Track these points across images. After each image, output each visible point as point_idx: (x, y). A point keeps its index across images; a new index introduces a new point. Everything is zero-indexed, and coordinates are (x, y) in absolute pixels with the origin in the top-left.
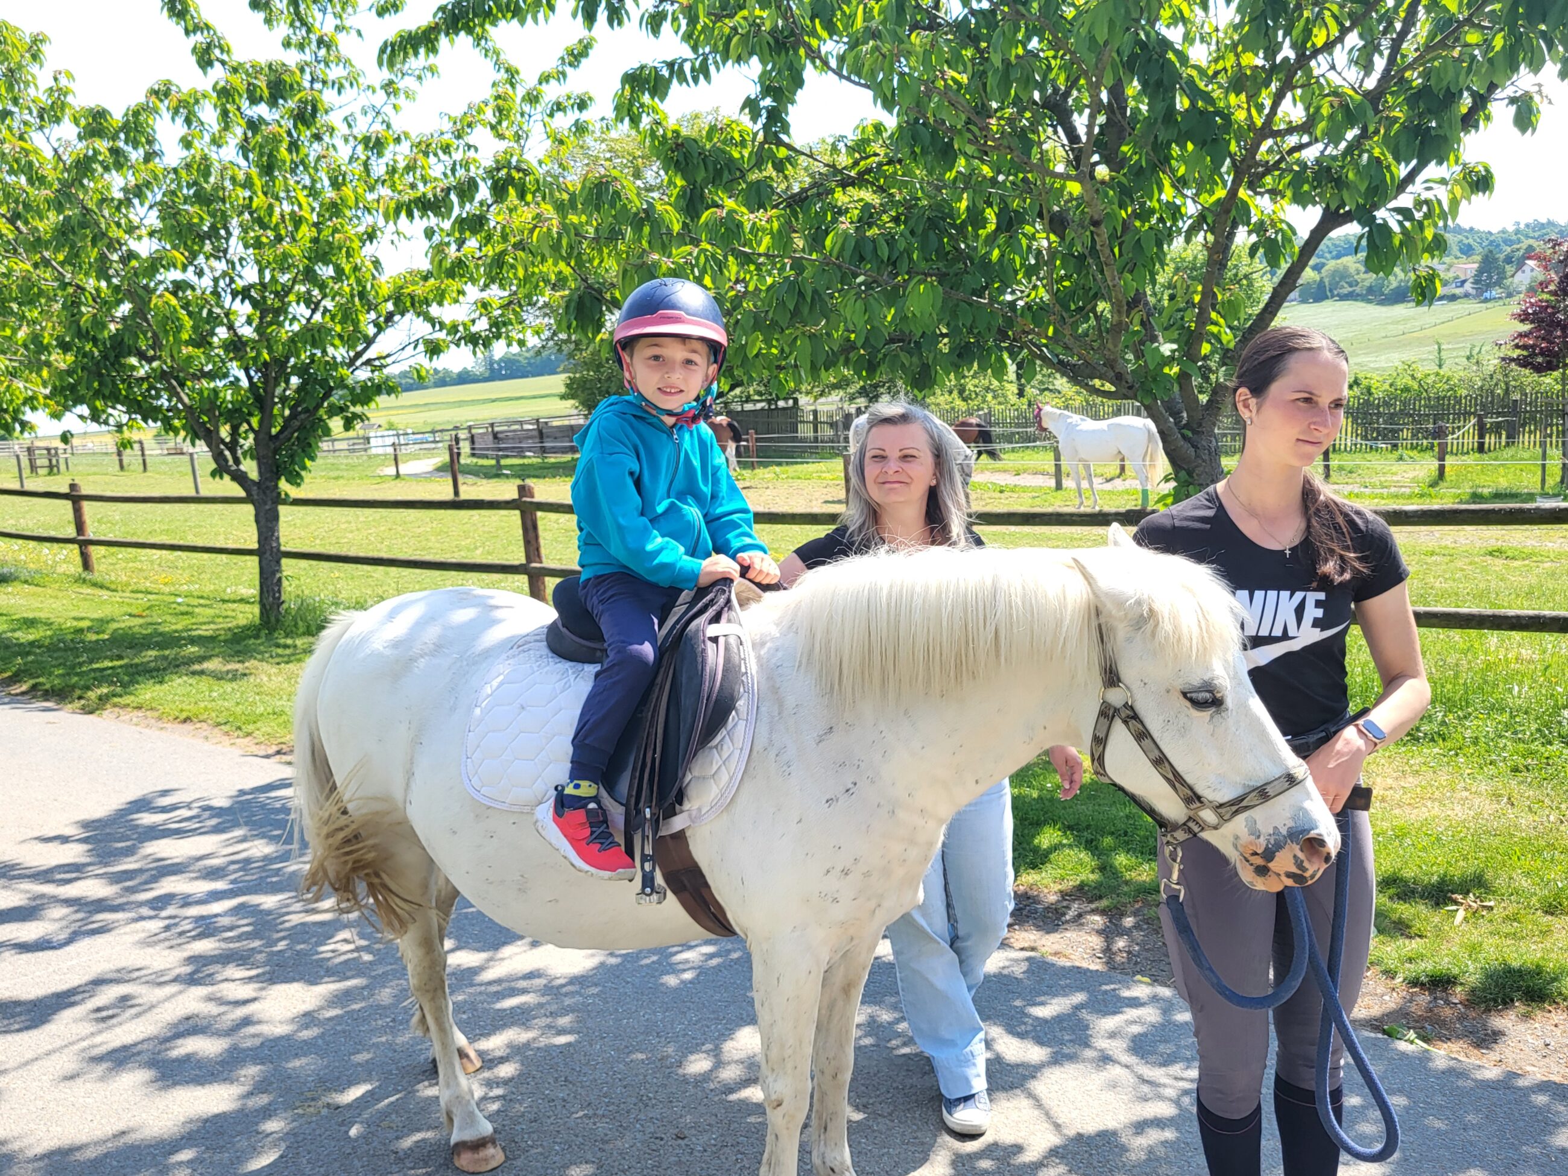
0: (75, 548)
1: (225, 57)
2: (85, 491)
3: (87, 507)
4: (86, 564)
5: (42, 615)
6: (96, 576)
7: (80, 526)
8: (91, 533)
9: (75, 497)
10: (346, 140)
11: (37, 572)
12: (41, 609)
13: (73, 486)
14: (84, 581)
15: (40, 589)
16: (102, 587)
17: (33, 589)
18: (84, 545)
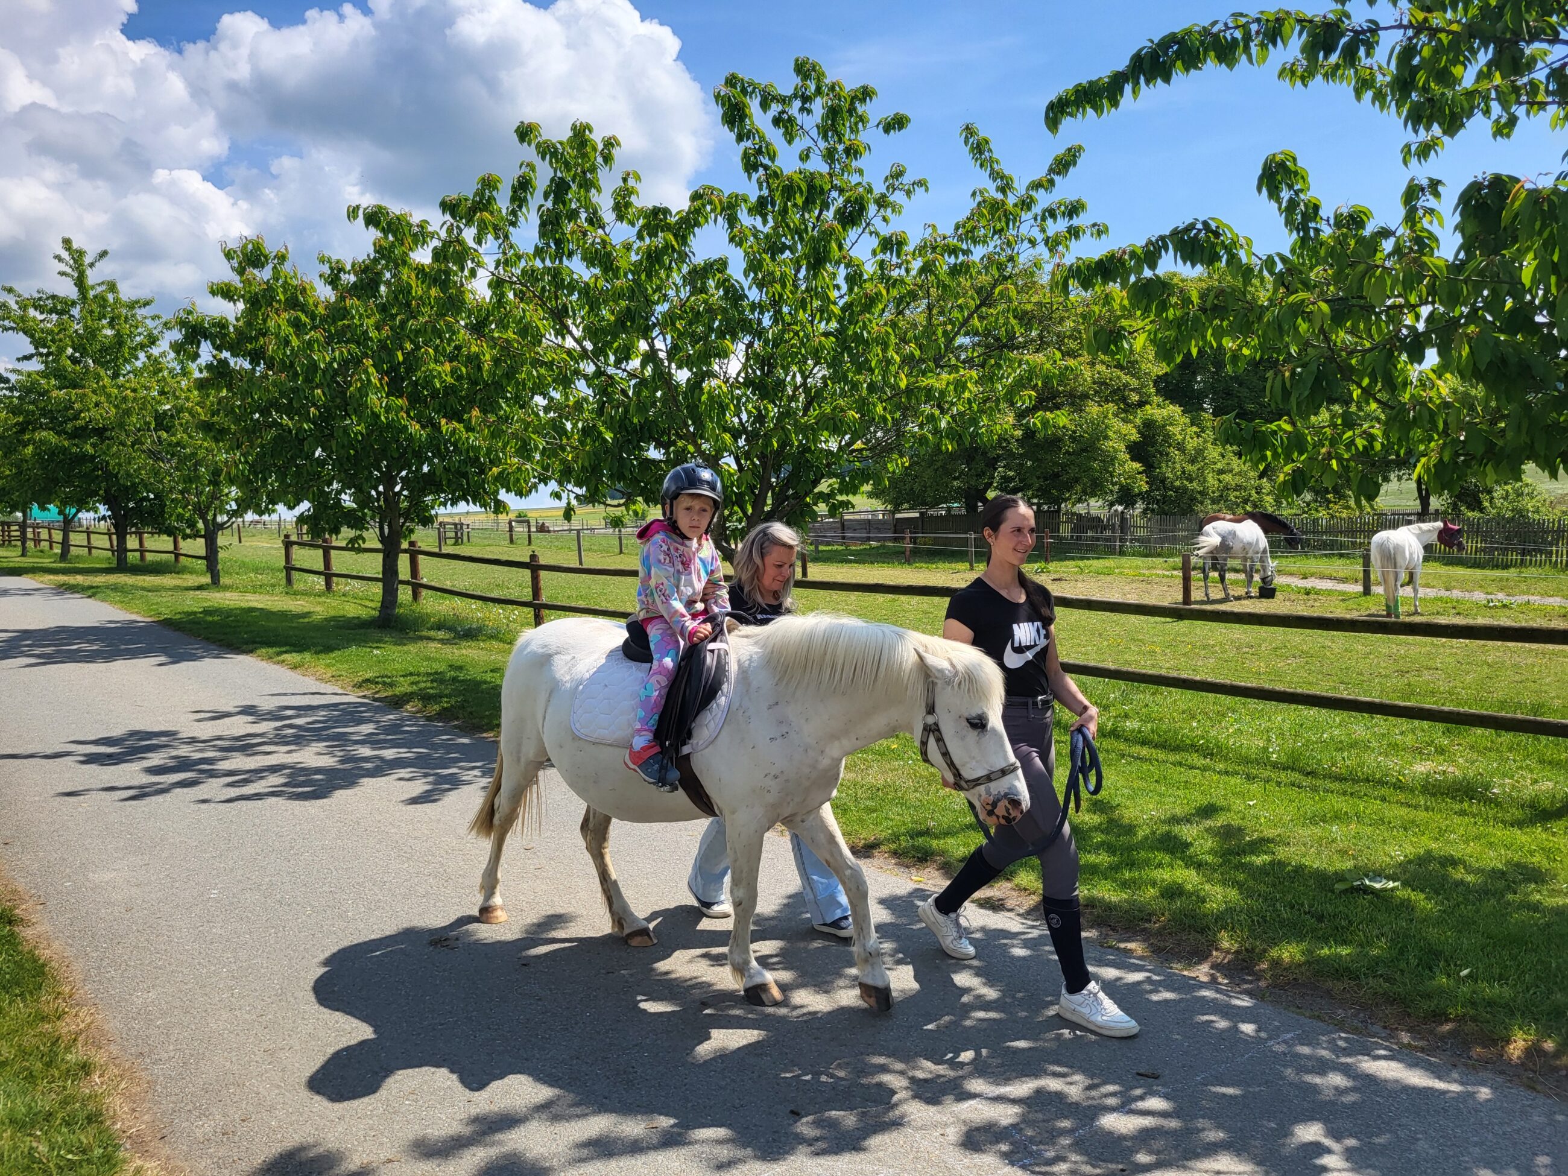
2: (542, 561)
3: (543, 574)
7: (536, 591)
8: (544, 599)
9: (534, 566)
13: (533, 557)
18: (537, 606)
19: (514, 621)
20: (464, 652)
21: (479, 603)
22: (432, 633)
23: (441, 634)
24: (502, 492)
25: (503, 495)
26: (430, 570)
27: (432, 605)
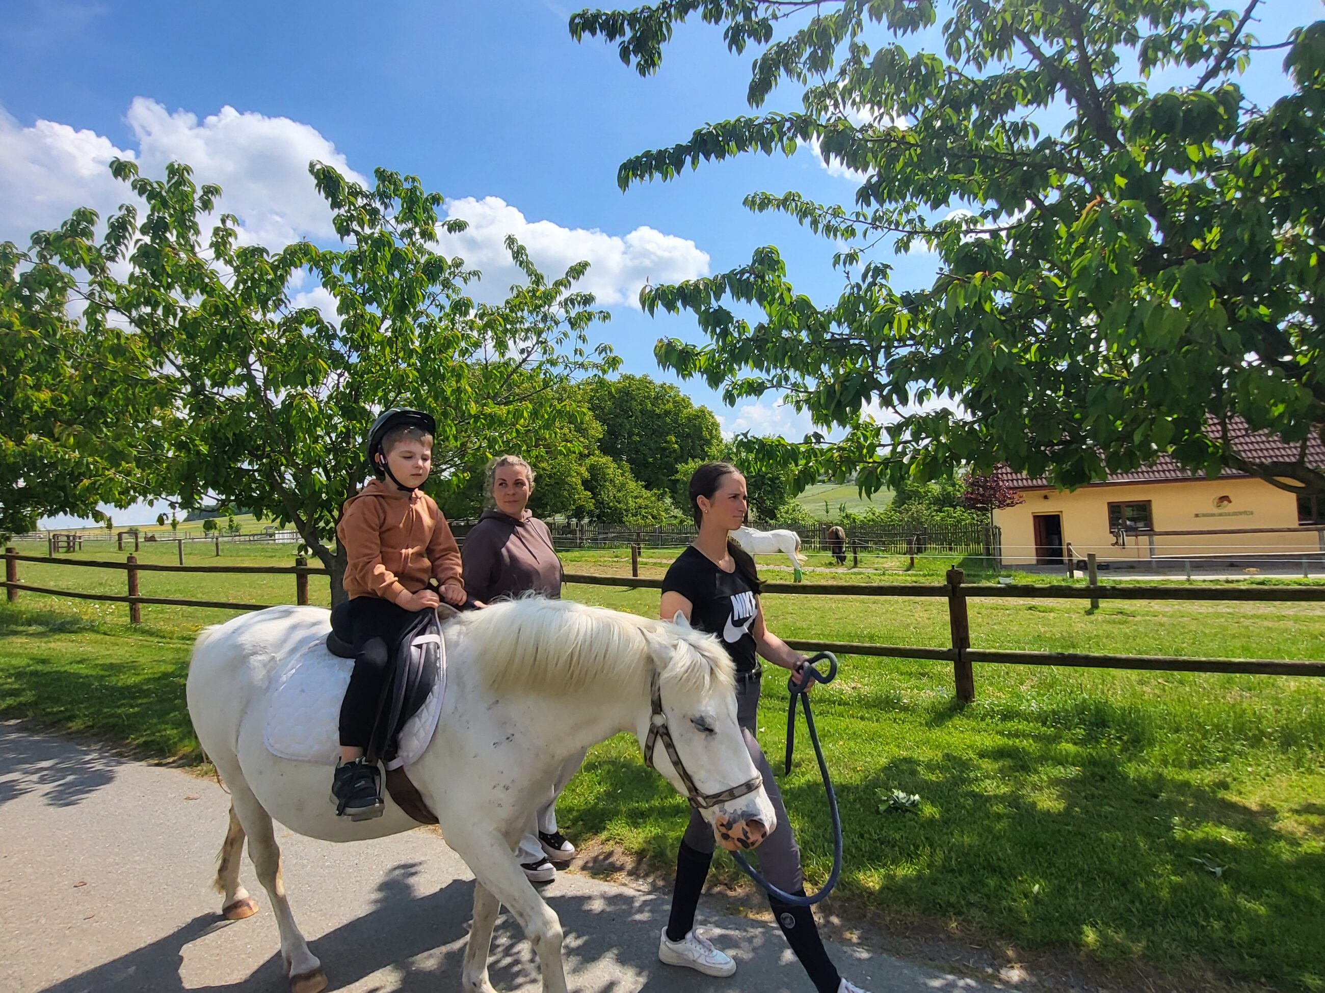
0: (125, 606)
2: (139, 562)
3: (140, 573)
4: (134, 617)
6: (144, 626)
7: (132, 587)
8: (141, 593)
9: (131, 566)
11: (93, 622)
13: (130, 558)
14: (135, 630)
15: (99, 637)
16: (150, 634)
17: (93, 636)
18: (133, 601)
19: (111, 613)
20: (52, 645)
21: (77, 600)
22: (21, 628)
23: (33, 629)
24: (101, 503)
25: (101, 507)
26: (25, 573)
27: (26, 602)
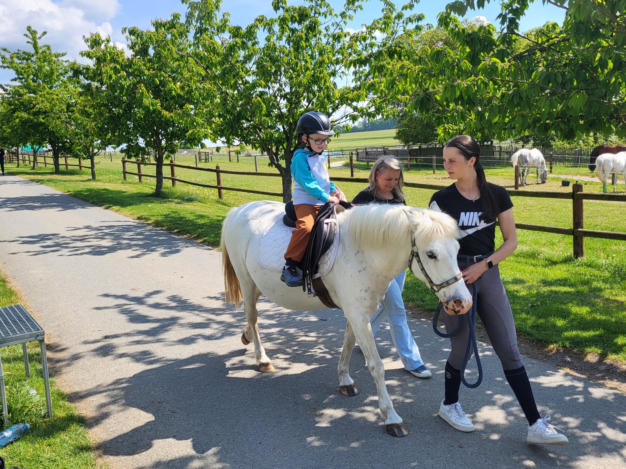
0: (216, 190)
1: (284, 5)
4: (220, 196)
5: (206, 214)
6: (223, 201)
7: (219, 182)
9: (218, 171)
10: (325, 36)
11: (204, 198)
12: (205, 212)
13: (217, 167)
14: (219, 202)
15: (205, 204)
16: (225, 205)
17: (202, 204)
18: (220, 189)
19: (211, 194)
27: (180, 188)
